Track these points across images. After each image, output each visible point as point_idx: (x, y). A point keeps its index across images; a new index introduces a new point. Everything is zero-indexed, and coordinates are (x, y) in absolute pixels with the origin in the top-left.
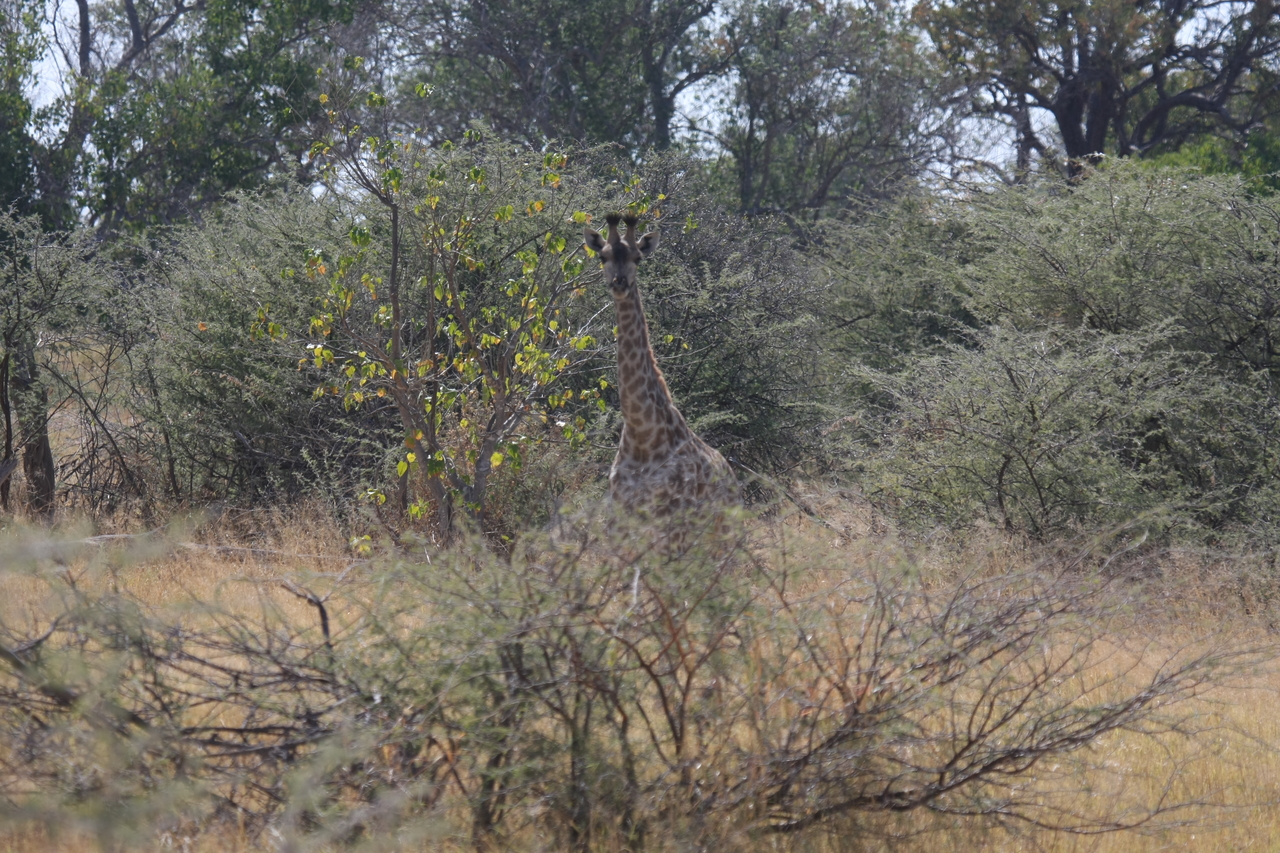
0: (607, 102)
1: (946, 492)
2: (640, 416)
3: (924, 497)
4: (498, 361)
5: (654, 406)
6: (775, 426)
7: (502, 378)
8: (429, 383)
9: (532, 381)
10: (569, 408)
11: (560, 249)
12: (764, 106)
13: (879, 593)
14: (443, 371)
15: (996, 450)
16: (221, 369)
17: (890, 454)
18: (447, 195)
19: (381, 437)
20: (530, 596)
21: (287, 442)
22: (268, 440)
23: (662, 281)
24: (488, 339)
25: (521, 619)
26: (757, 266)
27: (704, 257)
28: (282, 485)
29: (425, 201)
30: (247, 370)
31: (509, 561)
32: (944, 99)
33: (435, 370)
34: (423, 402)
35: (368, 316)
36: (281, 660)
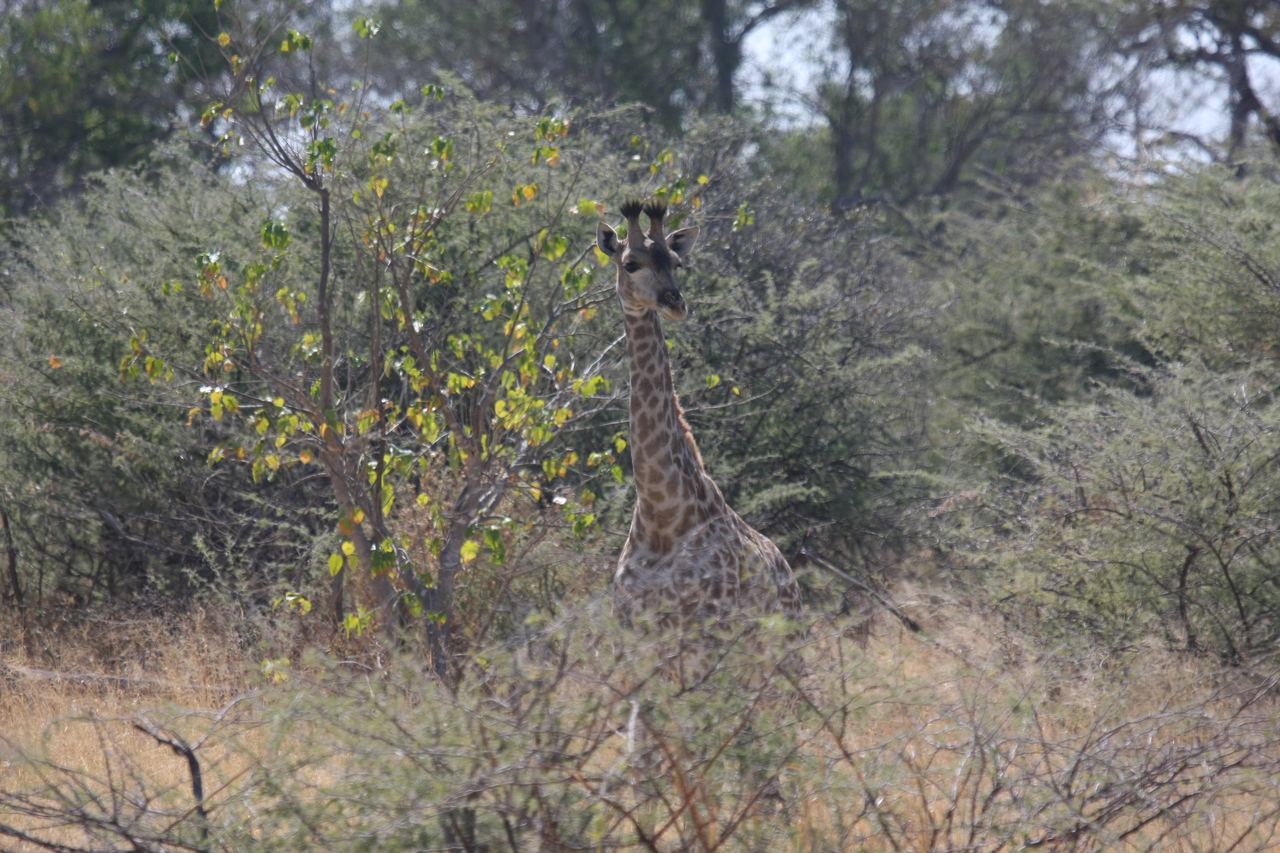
0: (648, 48)
1: (1105, 598)
2: (662, 488)
3: (1074, 605)
4: (470, 412)
5: (681, 474)
6: (868, 504)
7: (478, 435)
8: (373, 443)
9: (520, 440)
10: (571, 478)
11: (559, 253)
12: (869, 52)
13: (977, 738)
14: (394, 426)
15: (1177, 540)
16: (81, 423)
17: (1025, 544)
18: (403, 177)
19: (306, 519)
20: (485, 742)
21: (174, 526)
22: (149, 524)
23: (707, 299)
24: (458, 381)
25: (472, 774)
26: (843, 278)
27: (768, 266)
28: (168, 587)
29: (368, 186)
30: (119, 423)
31: (455, 692)
32: (1125, 44)
33: (381, 425)
34: (365, 467)
35: (286, 348)
36: (132, 832)
